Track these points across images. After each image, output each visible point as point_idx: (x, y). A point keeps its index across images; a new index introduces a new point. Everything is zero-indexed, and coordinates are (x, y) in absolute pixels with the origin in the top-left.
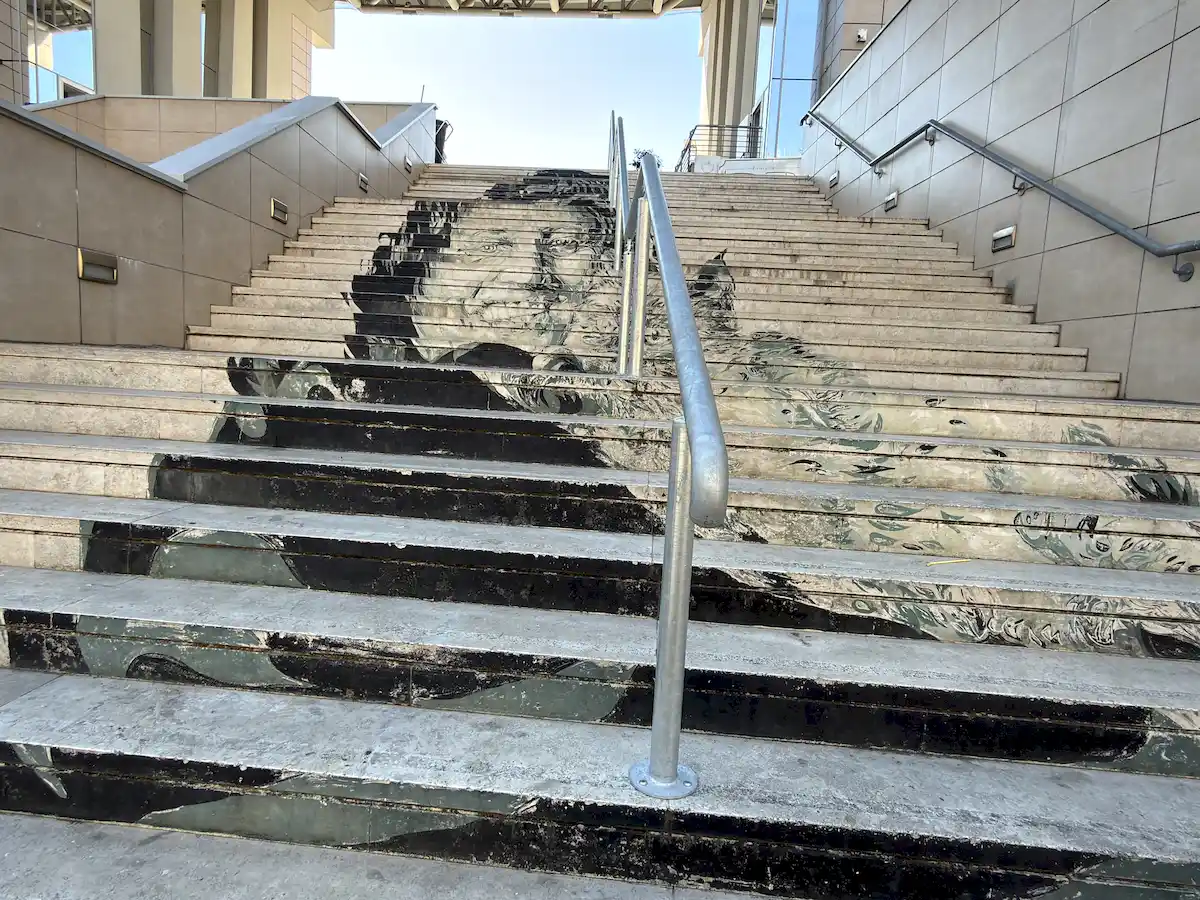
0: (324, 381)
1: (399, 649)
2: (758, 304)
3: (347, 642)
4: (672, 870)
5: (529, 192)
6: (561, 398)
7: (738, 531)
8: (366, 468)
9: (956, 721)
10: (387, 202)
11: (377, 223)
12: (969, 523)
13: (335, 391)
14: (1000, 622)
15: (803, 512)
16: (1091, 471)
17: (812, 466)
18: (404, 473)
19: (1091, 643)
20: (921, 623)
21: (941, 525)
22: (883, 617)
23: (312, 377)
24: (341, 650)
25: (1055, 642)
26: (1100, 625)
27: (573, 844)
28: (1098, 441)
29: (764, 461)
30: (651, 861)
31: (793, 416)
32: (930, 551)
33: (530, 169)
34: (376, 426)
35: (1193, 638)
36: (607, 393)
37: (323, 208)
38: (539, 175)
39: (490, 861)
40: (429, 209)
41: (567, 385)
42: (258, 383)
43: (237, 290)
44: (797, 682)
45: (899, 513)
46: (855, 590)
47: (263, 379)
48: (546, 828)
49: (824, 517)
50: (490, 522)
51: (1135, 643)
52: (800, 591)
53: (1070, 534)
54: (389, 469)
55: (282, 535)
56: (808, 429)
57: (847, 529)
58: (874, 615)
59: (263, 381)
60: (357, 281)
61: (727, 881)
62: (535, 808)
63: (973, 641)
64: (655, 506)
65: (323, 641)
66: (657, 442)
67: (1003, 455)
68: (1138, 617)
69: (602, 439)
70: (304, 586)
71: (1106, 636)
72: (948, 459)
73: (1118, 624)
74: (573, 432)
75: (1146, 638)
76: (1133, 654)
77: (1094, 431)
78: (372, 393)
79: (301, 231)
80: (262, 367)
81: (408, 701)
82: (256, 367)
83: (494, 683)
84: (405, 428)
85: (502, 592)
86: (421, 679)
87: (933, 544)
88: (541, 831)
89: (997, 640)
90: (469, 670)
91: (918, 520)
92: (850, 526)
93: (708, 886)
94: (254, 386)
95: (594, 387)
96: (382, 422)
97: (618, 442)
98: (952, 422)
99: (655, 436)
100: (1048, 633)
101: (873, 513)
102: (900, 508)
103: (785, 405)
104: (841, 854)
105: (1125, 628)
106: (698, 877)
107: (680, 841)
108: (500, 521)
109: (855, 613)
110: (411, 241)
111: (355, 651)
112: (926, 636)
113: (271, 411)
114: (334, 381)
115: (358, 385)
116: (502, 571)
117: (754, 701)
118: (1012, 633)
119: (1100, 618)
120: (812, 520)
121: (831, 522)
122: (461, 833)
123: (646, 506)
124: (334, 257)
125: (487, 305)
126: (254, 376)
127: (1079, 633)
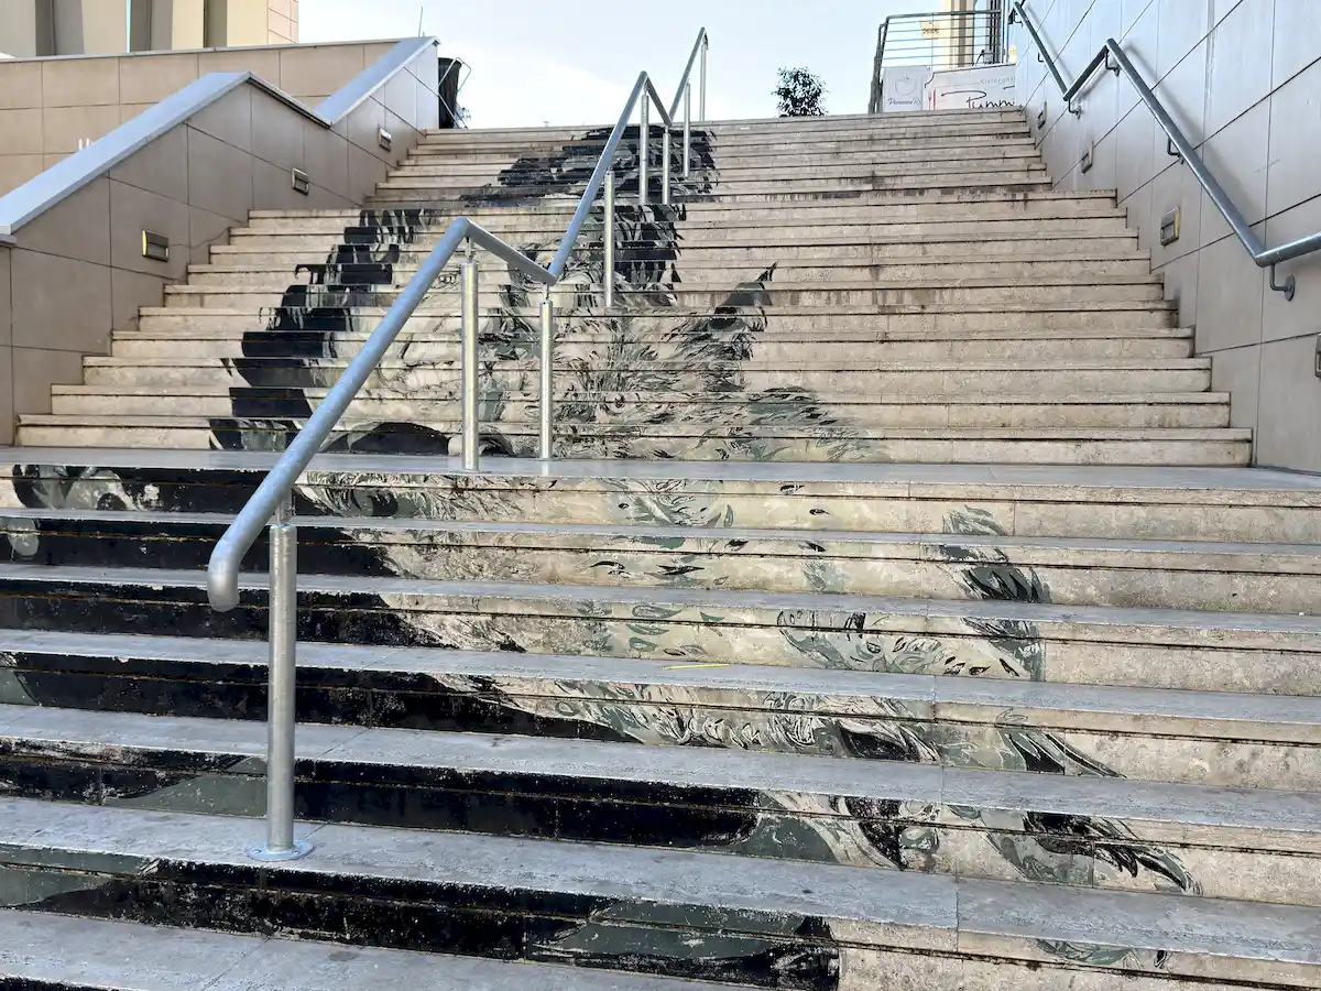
0: (115, 489)
1: (88, 750)
2: (785, 347)
3: (45, 744)
4: (268, 924)
5: (564, 170)
6: (374, 499)
7: (495, 640)
8: (118, 584)
9: (583, 806)
10: (321, 214)
11: (299, 248)
12: (733, 625)
13: (127, 500)
14: (701, 722)
15: (560, 617)
16: (921, 564)
17: (615, 568)
18: (155, 589)
19: (792, 743)
20: (624, 725)
21: (702, 628)
22: (586, 719)
23: (101, 484)
24: (40, 752)
25: (756, 742)
26: (798, 723)
27: (188, 900)
28: (987, 530)
29: (563, 564)
30: (252, 915)
31: (631, 510)
32: (691, 656)
33: (578, 129)
34: (151, 538)
35: (893, 736)
36: (425, 491)
37: (229, 230)
38: (589, 138)
39: (123, 918)
40: (379, 221)
41: (380, 483)
42: (46, 494)
43: (90, 361)
44: (439, 771)
45: (657, 615)
46: (558, 692)
47: (50, 487)
48: (165, 887)
49: (581, 622)
50: (243, 639)
51: (836, 742)
52: (506, 695)
53: (839, 634)
54: (139, 584)
55: (14, 652)
56: (648, 525)
57: (605, 635)
58: (577, 717)
59: (51, 491)
60: (250, 340)
61: (312, 932)
62: (156, 869)
63: (676, 743)
64: (409, 616)
65: (23, 744)
66: (448, 546)
67: (821, 549)
68: (837, 714)
69: (390, 544)
70: (36, 703)
71: (806, 735)
72: (762, 556)
73: (816, 723)
74: (358, 537)
75: (845, 734)
76: (835, 754)
77: (982, 517)
78: (167, 501)
79: (192, 268)
80: (49, 475)
81: (99, 801)
82: (42, 476)
83: (172, 781)
84: (181, 539)
85: (220, 704)
86: (109, 779)
87: (696, 649)
88: (163, 889)
89: (698, 742)
90: (150, 769)
91: (679, 622)
92: (608, 631)
93: (297, 937)
94: (41, 497)
95: (411, 485)
96: (156, 534)
97: (406, 548)
98: (812, 512)
99: (444, 540)
100: (748, 734)
101: (631, 616)
102: (658, 610)
103: (622, 498)
104: (403, 904)
105: (823, 726)
106: (289, 929)
107: (273, 895)
108: (252, 637)
109: (559, 716)
110: (338, 275)
111: (52, 754)
112: (630, 739)
113: (45, 525)
114: (126, 488)
115: (152, 491)
116: (220, 683)
117: (402, 792)
118: (713, 733)
119: (798, 716)
120: (569, 626)
121: (589, 627)
122: (99, 892)
123: (400, 615)
124: (231, 306)
125: (411, 368)
126: (41, 485)
127: (779, 733)
